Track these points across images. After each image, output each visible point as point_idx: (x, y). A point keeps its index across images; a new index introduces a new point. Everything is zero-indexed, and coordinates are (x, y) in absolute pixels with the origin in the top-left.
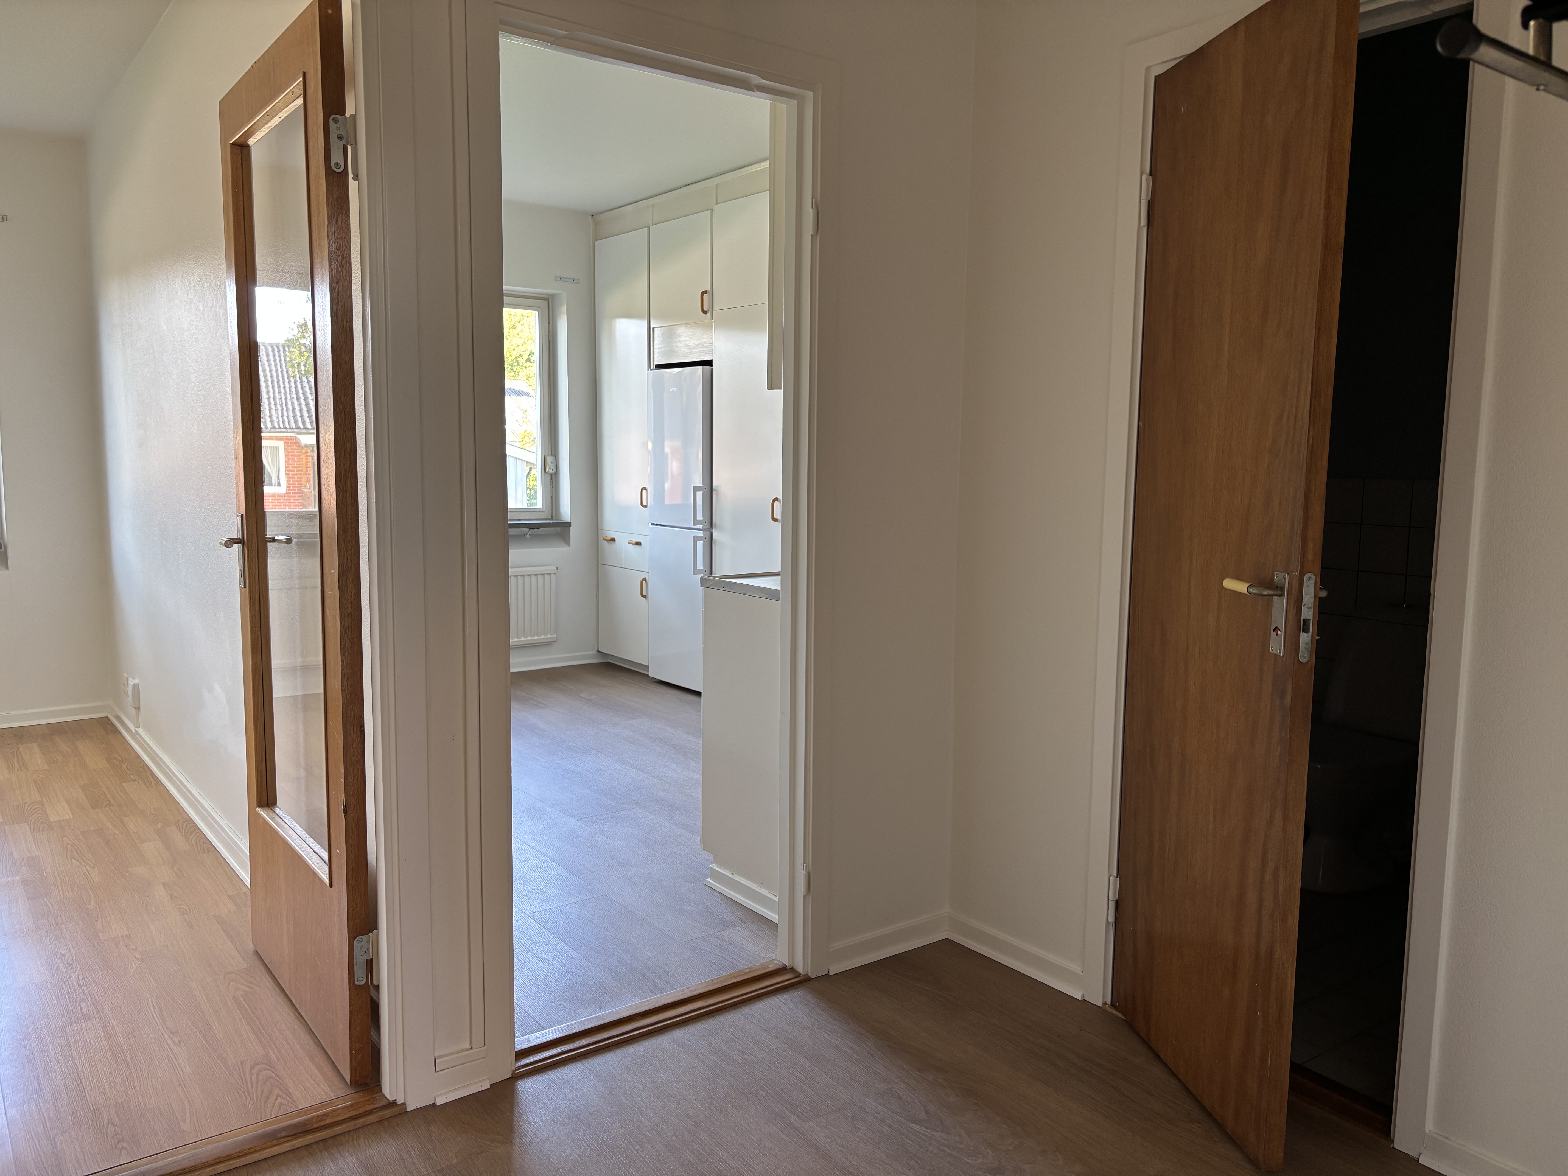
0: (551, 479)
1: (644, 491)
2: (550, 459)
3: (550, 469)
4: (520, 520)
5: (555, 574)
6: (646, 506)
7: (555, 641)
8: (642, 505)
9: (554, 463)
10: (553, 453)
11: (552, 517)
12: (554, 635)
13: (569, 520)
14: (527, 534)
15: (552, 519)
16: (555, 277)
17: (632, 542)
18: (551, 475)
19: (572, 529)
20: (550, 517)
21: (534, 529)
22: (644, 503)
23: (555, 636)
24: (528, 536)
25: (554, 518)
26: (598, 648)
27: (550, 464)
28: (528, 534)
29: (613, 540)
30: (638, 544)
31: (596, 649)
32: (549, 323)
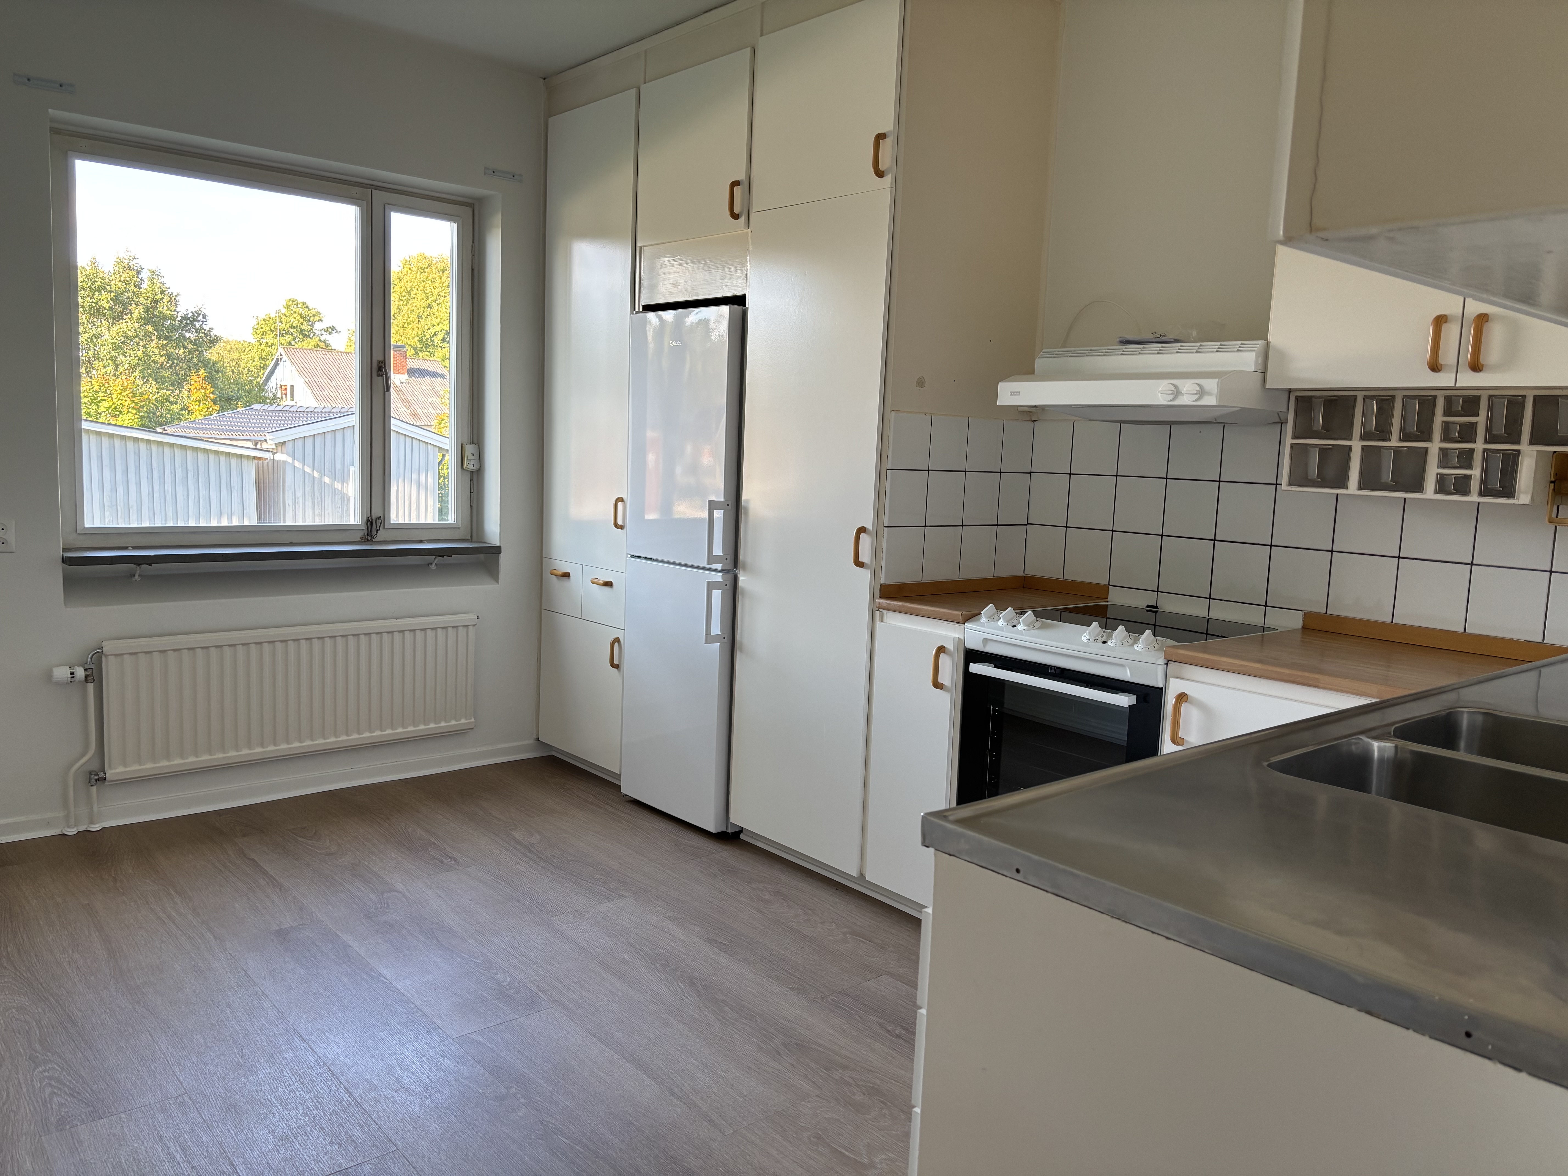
0: (472, 480)
1: (620, 505)
2: (470, 449)
3: (470, 465)
4: (421, 541)
5: (474, 625)
6: (622, 527)
7: (472, 729)
8: (616, 525)
9: (477, 454)
10: (475, 441)
11: (471, 537)
13: (498, 544)
14: (431, 564)
15: (470, 540)
16: (486, 168)
17: (597, 580)
18: (472, 472)
19: (504, 559)
21: (443, 556)
22: (620, 522)
23: (473, 720)
24: (433, 567)
25: (474, 539)
26: (538, 734)
27: (470, 457)
28: (434, 564)
29: (567, 575)
30: (608, 584)
31: (535, 737)
32: (473, 242)
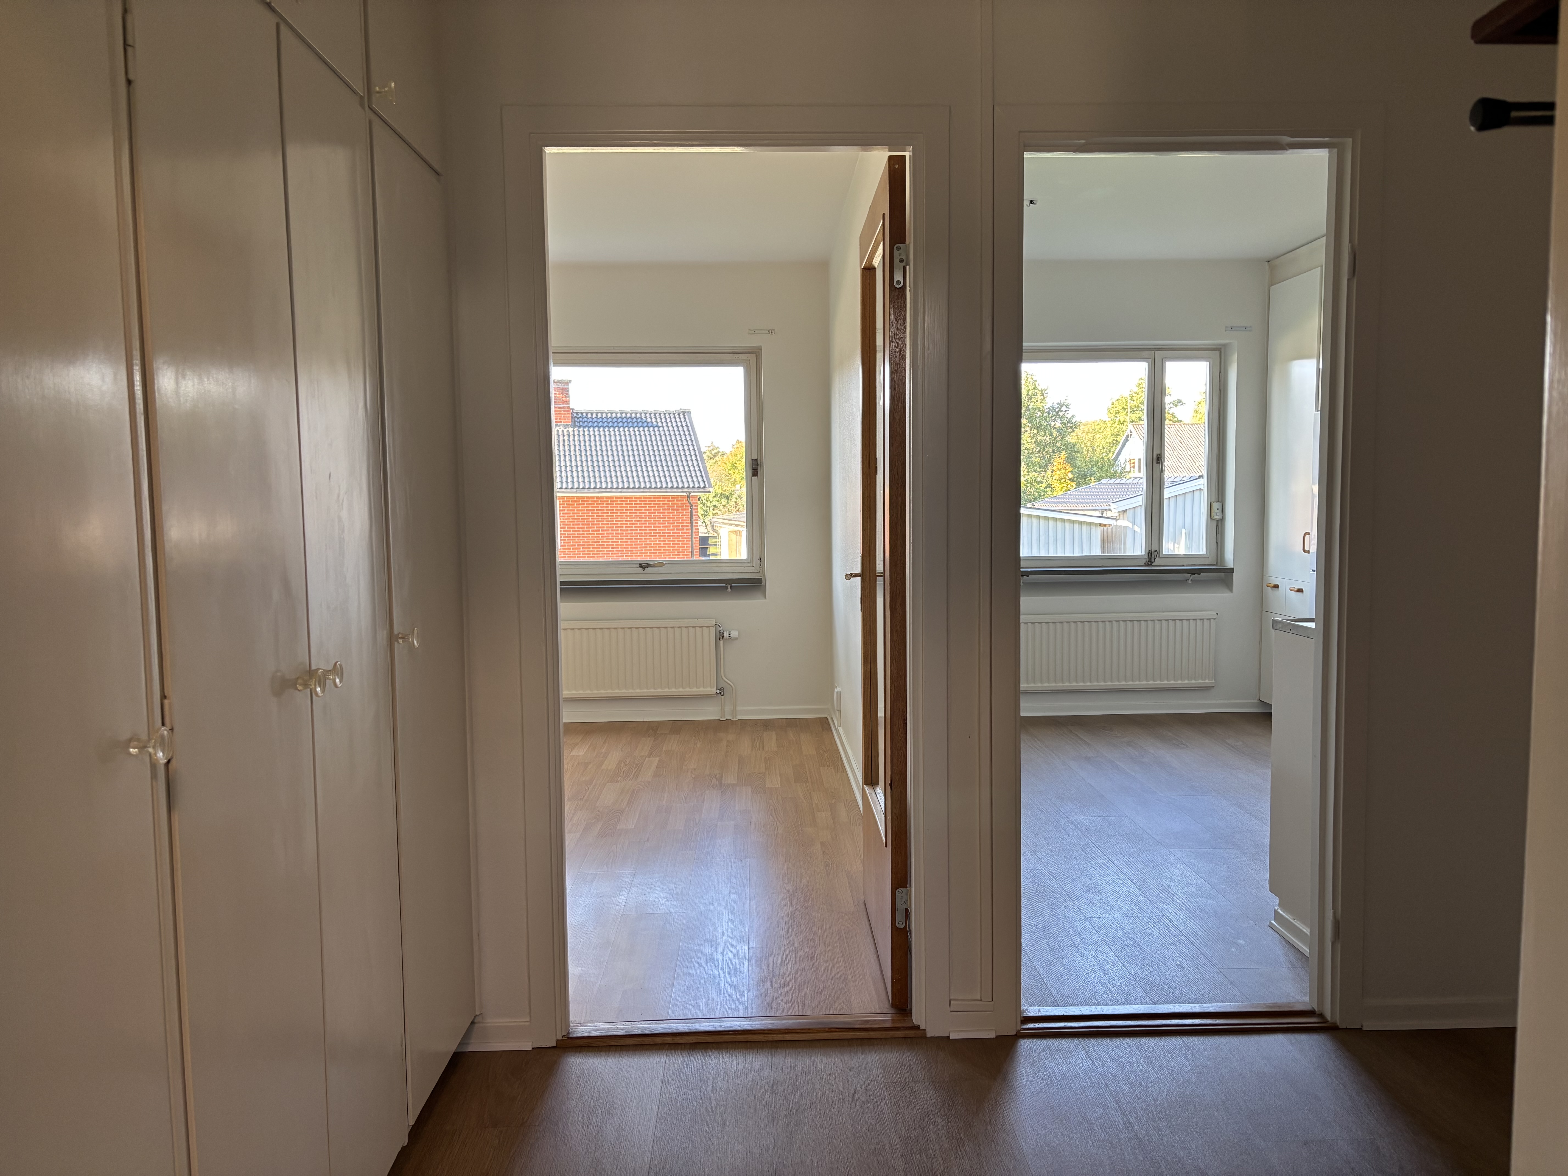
0: (1217, 526)
1: (1307, 536)
2: (1216, 506)
3: (1216, 516)
4: (1183, 566)
5: (1214, 619)
6: (1308, 552)
7: (1213, 687)
8: (1304, 551)
9: (1220, 509)
10: (1220, 500)
11: (1217, 563)
12: (1212, 680)
13: (1232, 567)
14: (1188, 580)
15: (1216, 565)
16: (1226, 327)
17: (1293, 589)
18: (1218, 521)
19: (1236, 576)
20: (1215, 564)
21: (1194, 574)
22: (1307, 549)
23: (1214, 681)
24: (1190, 581)
25: (1219, 564)
26: (1260, 697)
27: (1216, 511)
28: (1190, 580)
29: (1276, 586)
30: (1300, 591)
31: (1258, 698)
32: (1220, 372)
